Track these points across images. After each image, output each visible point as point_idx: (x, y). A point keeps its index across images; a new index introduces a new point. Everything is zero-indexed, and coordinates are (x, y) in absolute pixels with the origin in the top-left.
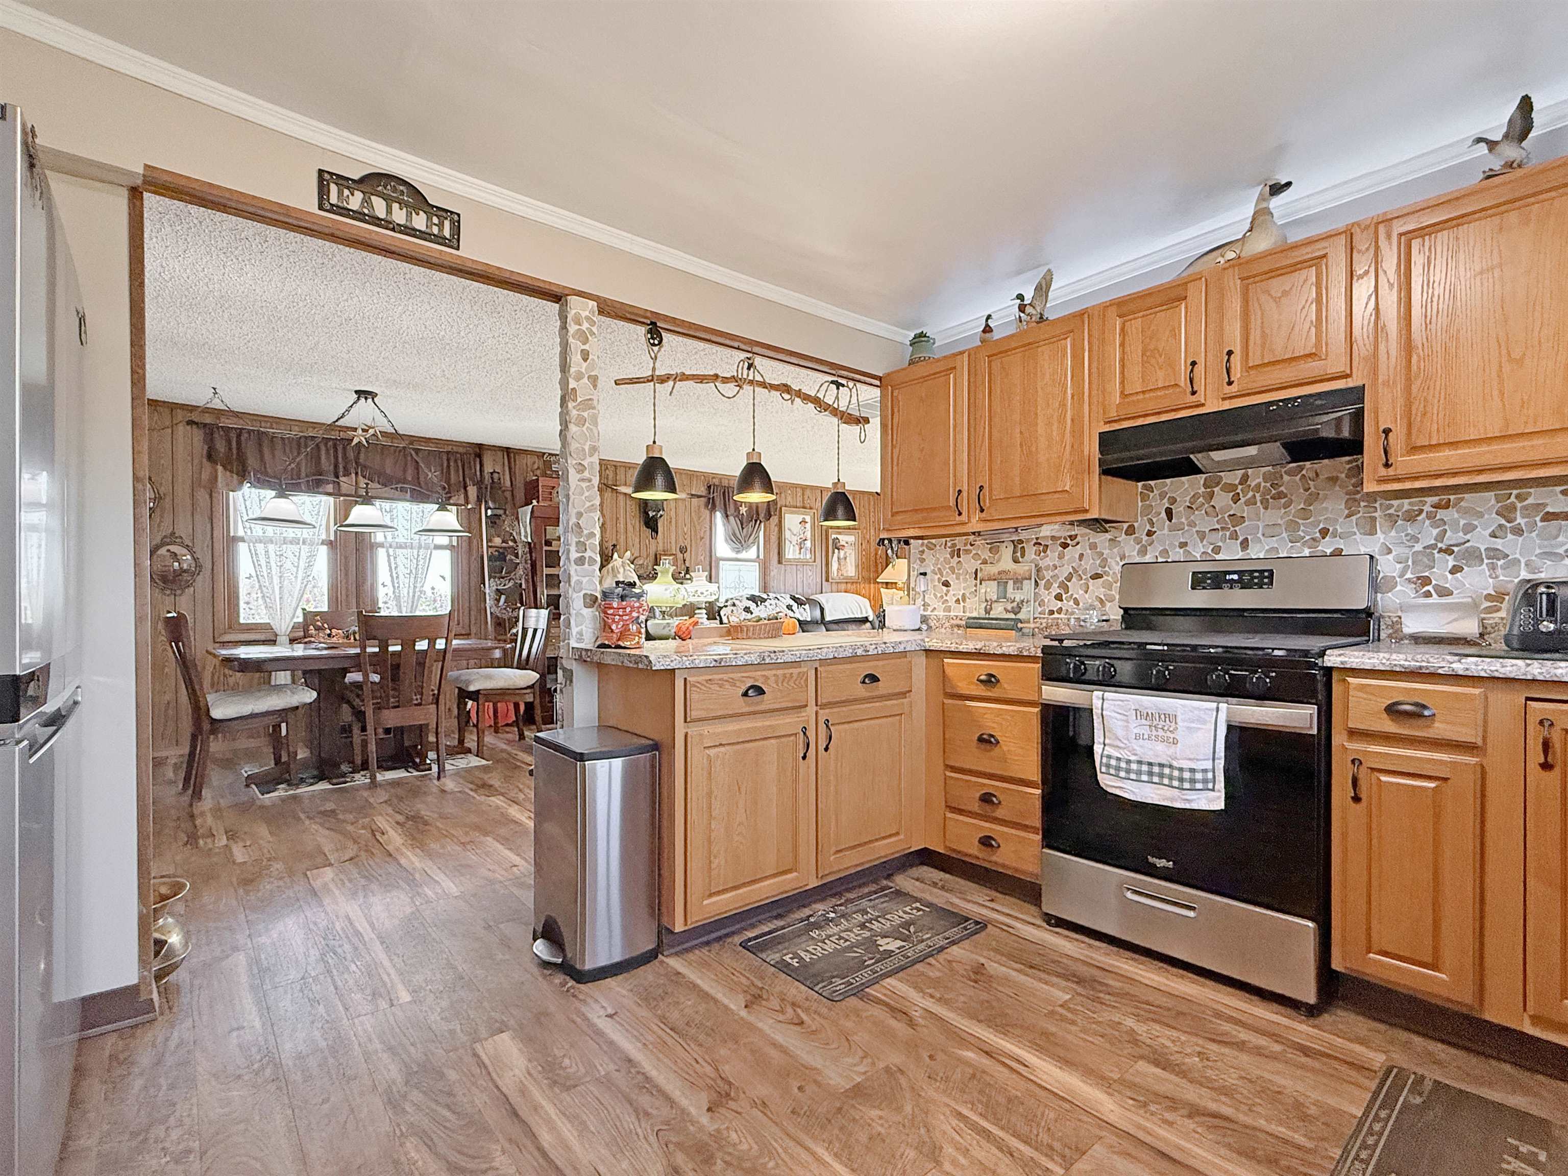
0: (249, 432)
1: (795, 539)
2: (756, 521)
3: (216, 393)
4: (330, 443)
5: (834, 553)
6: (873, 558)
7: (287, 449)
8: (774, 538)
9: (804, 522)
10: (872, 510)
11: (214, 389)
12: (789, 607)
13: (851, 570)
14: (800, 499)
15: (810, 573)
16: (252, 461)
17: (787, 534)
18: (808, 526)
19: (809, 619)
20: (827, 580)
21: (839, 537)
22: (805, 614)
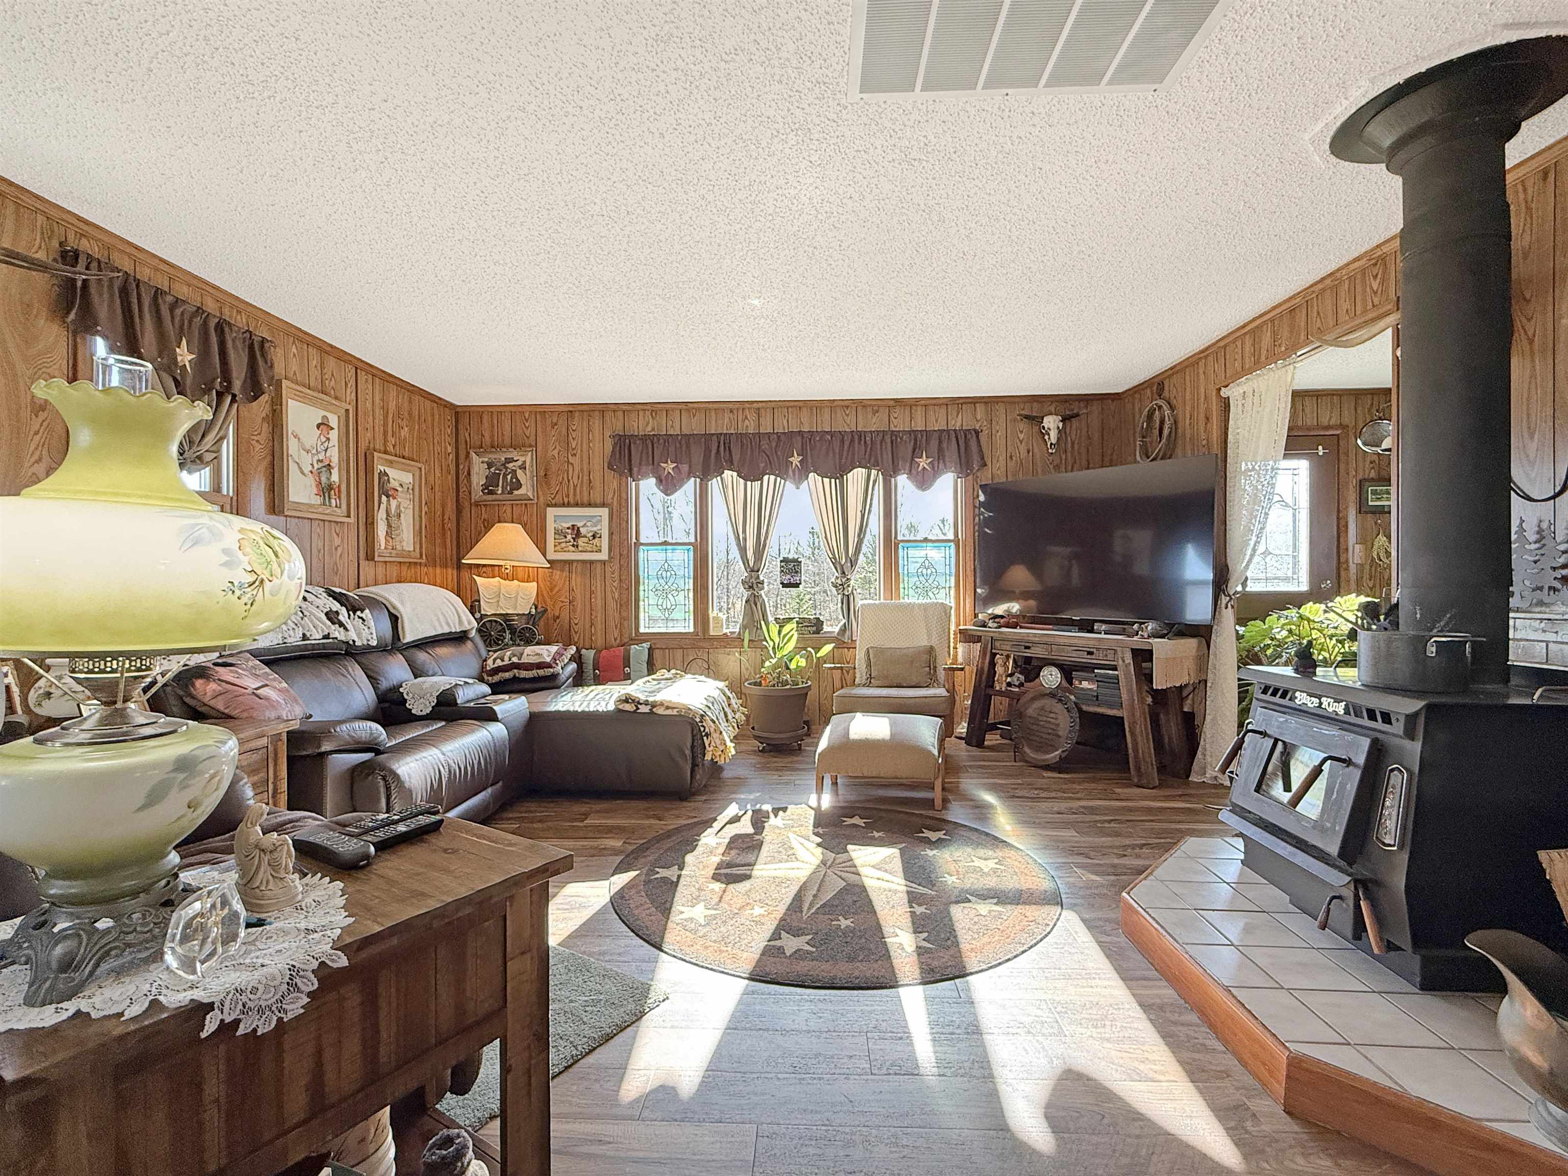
1: (307, 462)
2: (220, 395)
5: (380, 503)
6: (438, 520)
8: (259, 449)
9: (323, 425)
10: (437, 430)
12: (332, 616)
13: (407, 540)
14: (315, 373)
15: (337, 541)
17: (292, 446)
18: (334, 435)
19: (374, 643)
20: (370, 557)
21: (388, 470)
22: (365, 633)
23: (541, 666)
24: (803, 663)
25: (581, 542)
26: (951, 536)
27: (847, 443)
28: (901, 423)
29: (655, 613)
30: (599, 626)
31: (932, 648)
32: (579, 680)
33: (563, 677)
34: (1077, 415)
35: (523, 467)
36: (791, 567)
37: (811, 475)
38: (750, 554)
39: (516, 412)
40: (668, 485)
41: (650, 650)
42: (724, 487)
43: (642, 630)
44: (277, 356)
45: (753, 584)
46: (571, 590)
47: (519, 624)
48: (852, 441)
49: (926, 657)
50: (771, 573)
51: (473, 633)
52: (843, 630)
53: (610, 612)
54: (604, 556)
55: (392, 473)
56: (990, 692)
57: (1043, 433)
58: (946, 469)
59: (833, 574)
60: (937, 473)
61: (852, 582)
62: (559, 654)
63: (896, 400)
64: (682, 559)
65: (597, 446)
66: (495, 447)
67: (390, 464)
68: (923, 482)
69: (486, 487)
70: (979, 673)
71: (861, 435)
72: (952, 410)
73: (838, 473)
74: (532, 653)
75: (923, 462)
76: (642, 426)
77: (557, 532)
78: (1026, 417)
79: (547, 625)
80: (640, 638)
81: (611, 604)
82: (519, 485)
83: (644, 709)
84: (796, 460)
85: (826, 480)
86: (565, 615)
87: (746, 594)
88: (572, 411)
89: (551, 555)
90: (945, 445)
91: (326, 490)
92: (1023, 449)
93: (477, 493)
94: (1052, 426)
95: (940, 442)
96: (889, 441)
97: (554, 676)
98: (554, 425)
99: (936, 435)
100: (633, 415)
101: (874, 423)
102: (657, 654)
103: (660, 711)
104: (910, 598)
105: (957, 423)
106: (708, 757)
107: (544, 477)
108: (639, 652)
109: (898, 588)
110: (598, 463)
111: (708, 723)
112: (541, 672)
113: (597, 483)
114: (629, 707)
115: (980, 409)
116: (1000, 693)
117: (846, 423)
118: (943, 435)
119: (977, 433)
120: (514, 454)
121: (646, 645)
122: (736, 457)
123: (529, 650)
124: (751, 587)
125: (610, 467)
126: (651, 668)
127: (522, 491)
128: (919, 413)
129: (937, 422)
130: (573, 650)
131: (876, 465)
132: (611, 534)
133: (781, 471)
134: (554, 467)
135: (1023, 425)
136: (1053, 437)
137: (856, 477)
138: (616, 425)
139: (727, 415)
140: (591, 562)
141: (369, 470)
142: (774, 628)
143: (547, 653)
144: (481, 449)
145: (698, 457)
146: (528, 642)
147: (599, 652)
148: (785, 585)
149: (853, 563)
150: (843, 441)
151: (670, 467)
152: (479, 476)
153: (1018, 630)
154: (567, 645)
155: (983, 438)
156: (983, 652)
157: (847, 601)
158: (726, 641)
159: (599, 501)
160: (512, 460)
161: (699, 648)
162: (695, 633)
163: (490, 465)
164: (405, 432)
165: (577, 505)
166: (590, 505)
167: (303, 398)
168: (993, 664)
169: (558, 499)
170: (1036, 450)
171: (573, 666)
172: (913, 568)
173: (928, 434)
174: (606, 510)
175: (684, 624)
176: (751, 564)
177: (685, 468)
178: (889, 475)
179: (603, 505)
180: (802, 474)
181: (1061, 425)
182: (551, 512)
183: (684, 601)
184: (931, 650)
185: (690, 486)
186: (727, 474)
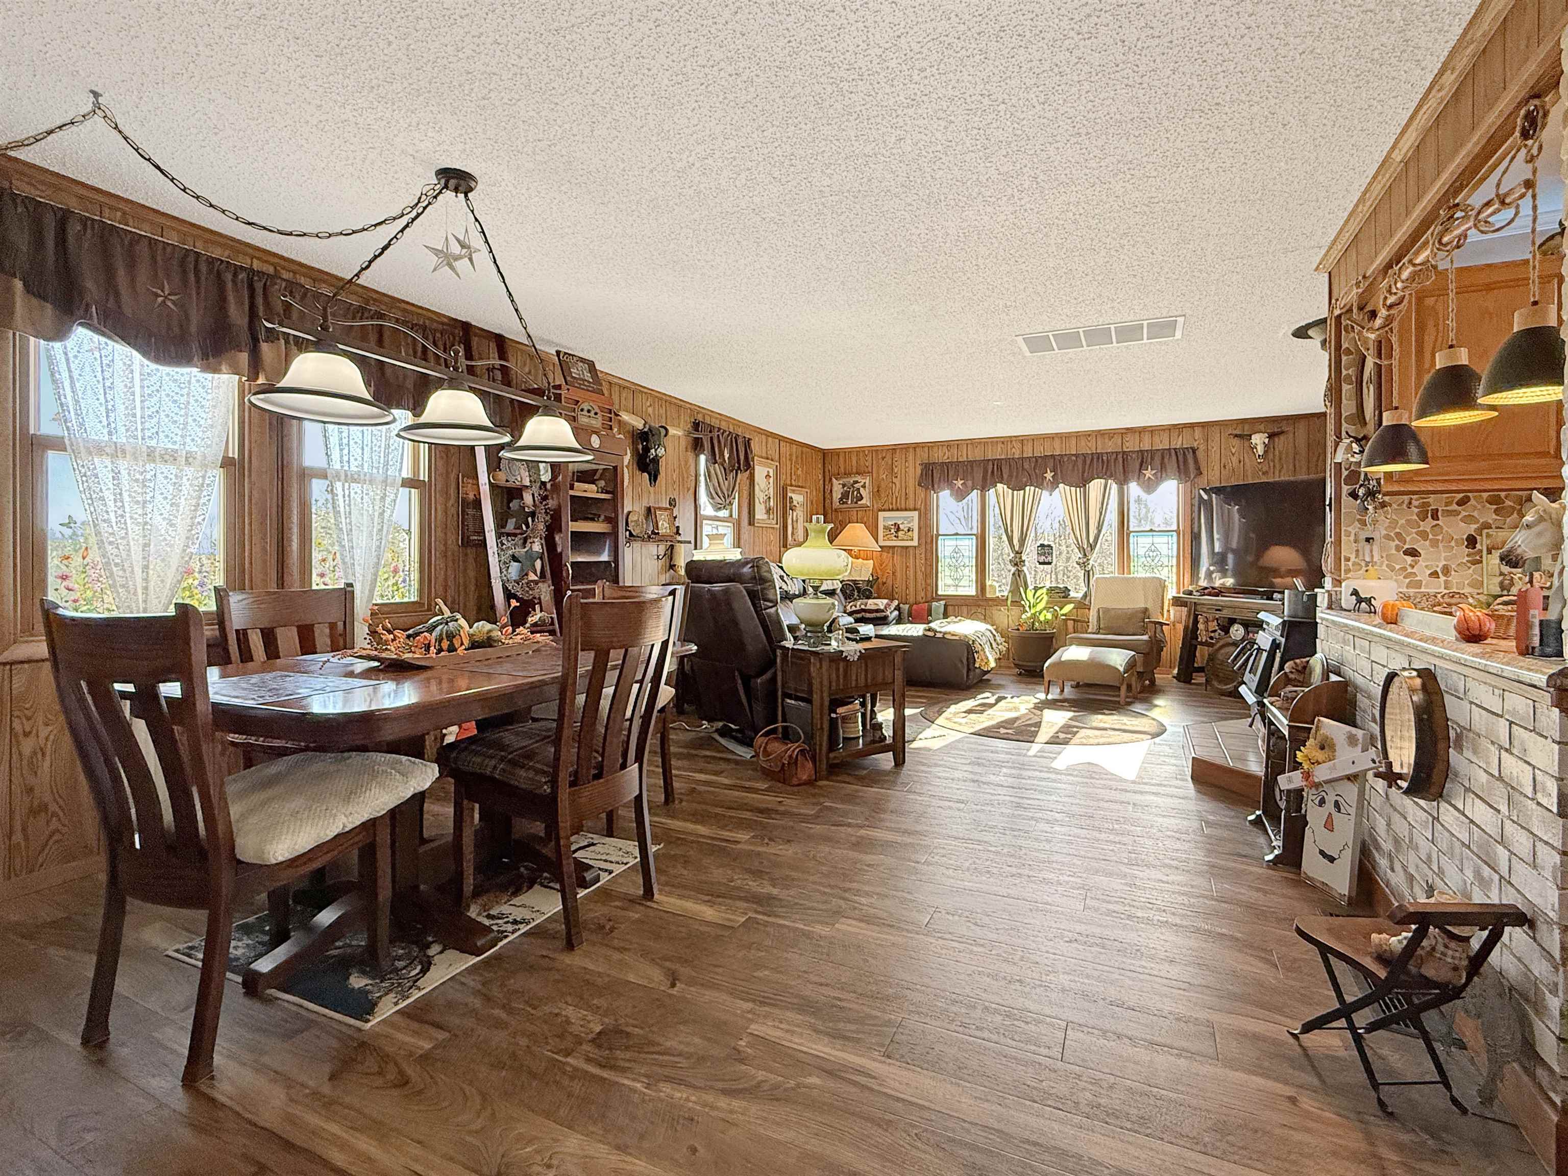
0: (84, 221)
1: (762, 497)
3: (97, 106)
4: (242, 276)
5: (789, 514)
7: (161, 274)
8: (746, 494)
9: (768, 476)
10: (814, 465)
11: (96, 94)
14: (764, 449)
15: (772, 538)
16: (91, 285)
17: (757, 491)
18: (771, 480)
20: (785, 546)
23: (877, 611)
24: (1049, 616)
25: (900, 533)
26: (1174, 527)
27: (1088, 462)
28: (1132, 445)
29: (949, 581)
30: (912, 589)
31: (1146, 609)
32: (899, 621)
33: (891, 618)
34: (1282, 432)
35: (864, 486)
36: (1045, 550)
37: (1061, 485)
38: (1016, 542)
39: (860, 451)
40: (961, 495)
41: (946, 606)
42: (997, 496)
43: (940, 593)
44: (755, 447)
45: (1018, 562)
46: (894, 565)
47: (863, 586)
48: (1092, 459)
49: (1141, 615)
50: (1030, 556)
51: (838, 591)
52: (1085, 596)
53: (919, 580)
54: (915, 543)
55: (793, 496)
56: (1194, 642)
57: (1253, 448)
58: (1168, 477)
59: (1077, 555)
60: (1159, 480)
61: (1091, 562)
62: (888, 605)
63: (1127, 429)
64: (969, 546)
65: (911, 470)
66: (848, 474)
67: (793, 491)
68: (1149, 487)
69: (841, 499)
70: (1186, 628)
71: (1099, 456)
72: (1175, 434)
73: (1083, 483)
74: (871, 604)
75: (1149, 473)
76: (940, 456)
77: (885, 528)
78: (1236, 436)
79: (878, 588)
80: (939, 598)
81: (919, 574)
82: (862, 498)
83: (938, 635)
84: (1049, 475)
85: (1073, 489)
86: (890, 582)
87: (1013, 569)
88: (894, 449)
89: (882, 543)
90: (1166, 460)
91: (768, 511)
92: (1235, 459)
93: (836, 504)
94: (1258, 442)
95: (1163, 458)
96: (1121, 460)
97: (886, 617)
98: (883, 458)
99: (1159, 453)
100: (935, 449)
101: (1110, 446)
102: (950, 608)
103: (947, 636)
104: (1139, 572)
105: (1177, 443)
106: (977, 665)
107: (877, 493)
108: (938, 606)
109: (1129, 566)
110: (912, 483)
111: (977, 645)
112: (878, 615)
113: (911, 496)
114: (930, 634)
115: (1198, 432)
116: (1202, 643)
117: (1088, 448)
118: (1165, 453)
119: (1194, 451)
120: (858, 478)
121: (943, 602)
122: (1005, 476)
123: (870, 601)
124: (1016, 565)
125: (919, 485)
126: (946, 615)
127: (863, 502)
128: (1147, 438)
129: (1162, 443)
130: (896, 603)
131: (1111, 476)
132: (920, 528)
133: (1039, 483)
134: (883, 485)
135: (1236, 442)
136: (1260, 450)
137: (1096, 486)
138: (923, 456)
139: (1000, 445)
140: (907, 547)
141: (784, 496)
142: (1030, 594)
143: (881, 603)
144: (838, 476)
145: (979, 475)
146: (868, 598)
147: (911, 606)
148: (1040, 563)
149: (1092, 547)
150: (1085, 461)
151: (959, 483)
152: (837, 494)
153: (1220, 598)
154: (892, 600)
155: (1201, 454)
156: (1189, 612)
157: (1088, 575)
158: (1000, 602)
159: (912, 506)
160: (857, 482)
161: (979, 606)
162: (977, 595)
163: (844, 486)
164: (799, 472)
165: (898, 510)
166: (906, 510)
167: (760, 464)
168: (1196, 622)
169: (886, 507)
170: (1247, 460)
171: (896, 613)
172: (1142, 552)
173: (1152, 452)
174: (916, 513)
175: (970, 590)
176: (1017, 548)
177: (970, 483)
178: (1122, 482)
179: (915, 510)
180: (1054, 485)
181: (1267, 441)
182: (881, 515)
183: (970, 574)
184: (1146, 610)
185: (975, 495)
186: (1000, 486)
